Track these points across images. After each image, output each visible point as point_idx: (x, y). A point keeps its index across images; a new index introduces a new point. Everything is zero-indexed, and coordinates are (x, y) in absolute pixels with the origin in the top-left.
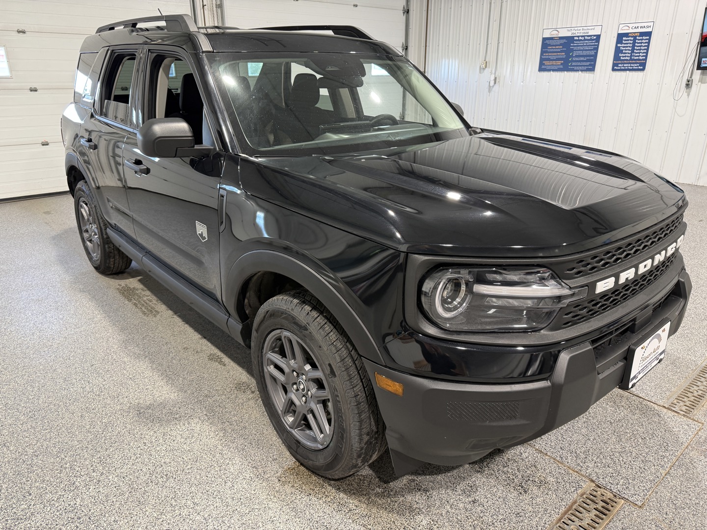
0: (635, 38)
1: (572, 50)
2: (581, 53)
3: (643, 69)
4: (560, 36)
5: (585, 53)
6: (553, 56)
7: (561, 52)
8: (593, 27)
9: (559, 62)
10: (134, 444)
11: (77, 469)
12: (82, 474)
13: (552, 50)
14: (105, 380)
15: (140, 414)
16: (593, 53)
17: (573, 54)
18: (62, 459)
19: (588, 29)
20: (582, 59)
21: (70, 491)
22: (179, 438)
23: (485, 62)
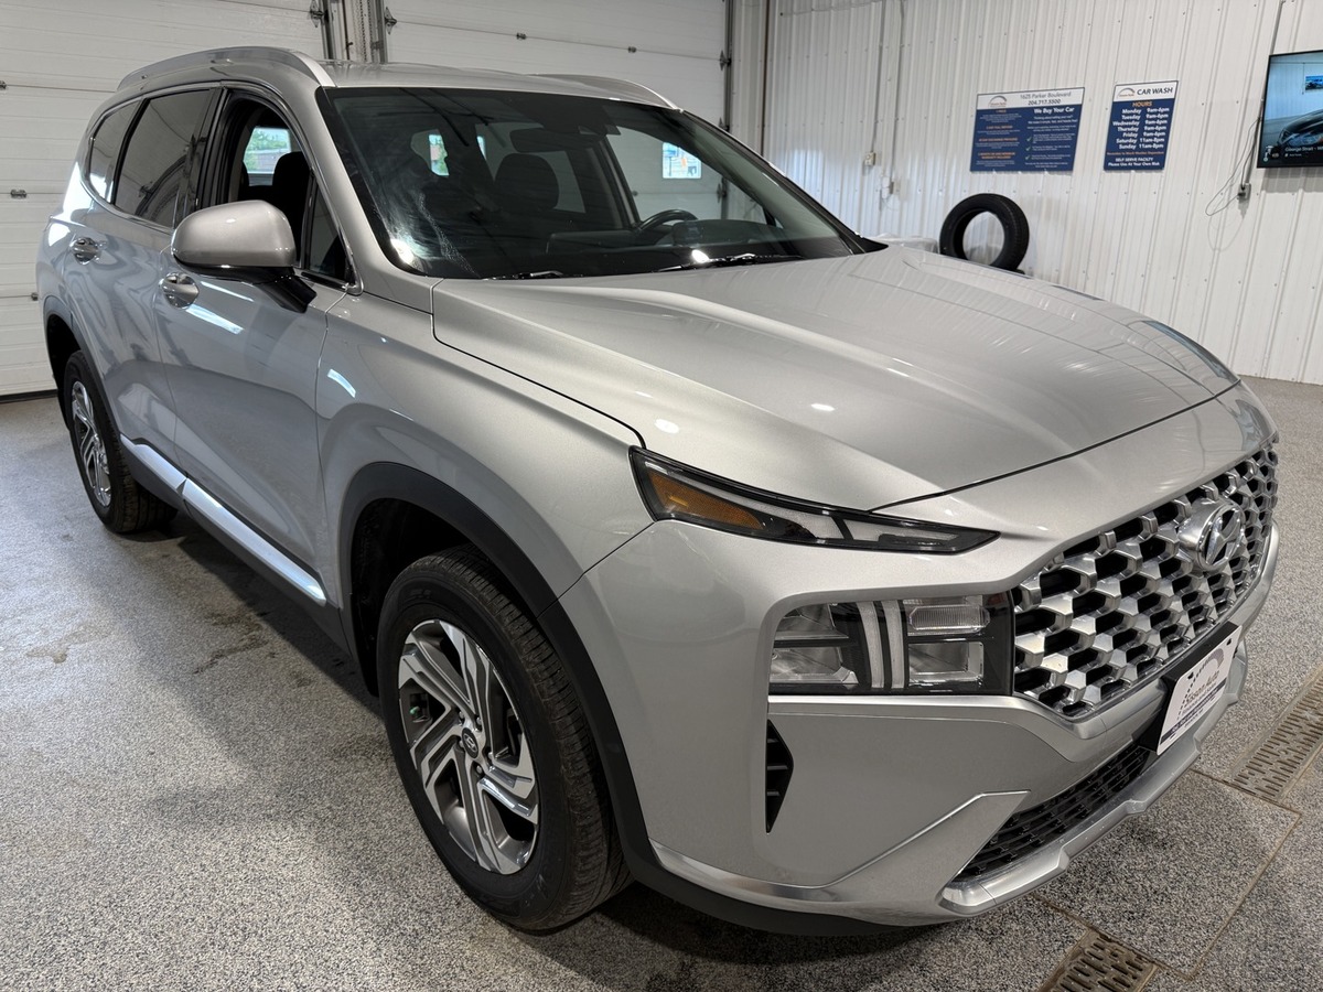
0: (1144, 110)
1: (1031, 133)
2: (1046, 138)
3: (1161, 167)
4: (1008, 106)
5: (1054, 138)
6: (997, 143)
7: (1011, 135)
8: (1068, 91)
9: (1008, 155)
10: (180, 868)
11: (61, 919)
12: (72, 929)
13: (994, 133)
14: (129, 743)
15: (197, 807)
16: (1068, 137)
17: (1032, 141)
18: (33, 900)
19: (1058, 95)
20: (1049, 148)
21: (44, 965)
22: (273, 854)
23: (871, 154)
